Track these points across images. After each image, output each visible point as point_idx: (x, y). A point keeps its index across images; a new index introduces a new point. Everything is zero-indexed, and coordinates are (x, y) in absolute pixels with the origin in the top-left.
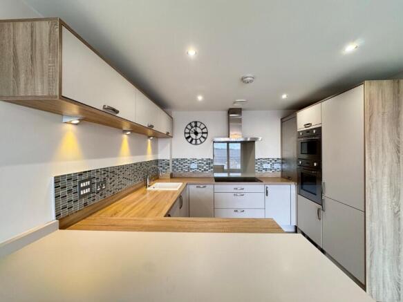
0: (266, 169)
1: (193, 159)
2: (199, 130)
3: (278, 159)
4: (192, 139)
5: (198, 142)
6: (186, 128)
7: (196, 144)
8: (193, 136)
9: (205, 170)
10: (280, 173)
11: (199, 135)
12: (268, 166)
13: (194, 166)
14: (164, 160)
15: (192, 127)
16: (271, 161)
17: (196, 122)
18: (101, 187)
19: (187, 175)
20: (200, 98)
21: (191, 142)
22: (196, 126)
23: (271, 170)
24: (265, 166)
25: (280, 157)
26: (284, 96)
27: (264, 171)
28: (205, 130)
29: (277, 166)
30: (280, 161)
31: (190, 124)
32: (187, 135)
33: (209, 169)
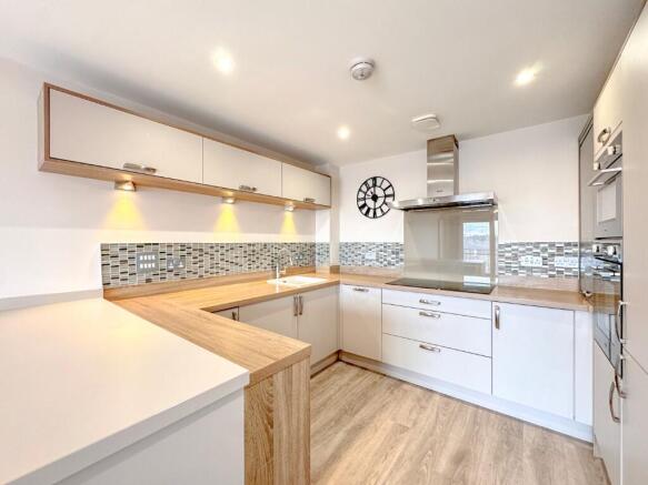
0: (530, 269)
1: (371, 244)
2: (379, 192)
3: (569, 244)
4: (369, 209)
5: (379, 213)
6: (360, 190)
7: (375, 217)
8: (370, 203)
9: (389, 263)
10: (576, 281)
11: (380, 201)
12: (537, 262)
13: (371, 256)
15: (368, 188)
16: (545, 250)
17: (375, 179)
18: (175, 265)
19: (361, 270)
21: (367, 214)
22: (375, 185)
23: (546, 271)
24: (527, 261)
25: (577, 240)
27: (523, 273)
28: (389, 191)
29: (565, 262)
30: (574, 249)
31: (365, 183)
32: (361, 203)
33: (397, 262)
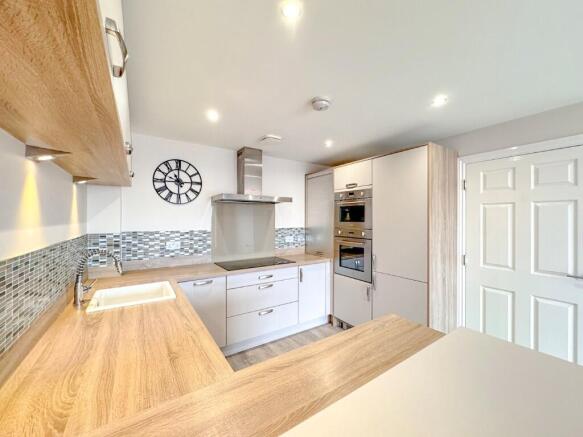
0: (288, 244)
1: (172, 232)
2: (184, 177)
3: (302, 228)
4: (171, 193)
5: (184, 198)
6: (158, 169)
7: (179, 202)
8: (173, 187)
9: (196, 251)
10: (303, 247)
11: (186, 187)
12: (291, 239)
13: (173, 245)
14: (103, 236)
15: (170, 170)
16: (294, 232)
17: (179, 162)
19: (159, 264)
20: (213, 116)
21: (167, 199)
22: (179, 168)
23: (294, 244)
24: (287, 239)
25: (303, 226)
26: (329, 144)
27: (286, 247)
28: (196, 179)
29: (301, 238)
30: (304, 231)
31: (166, 163)
32: (159, 185)
33: (205, 249)
